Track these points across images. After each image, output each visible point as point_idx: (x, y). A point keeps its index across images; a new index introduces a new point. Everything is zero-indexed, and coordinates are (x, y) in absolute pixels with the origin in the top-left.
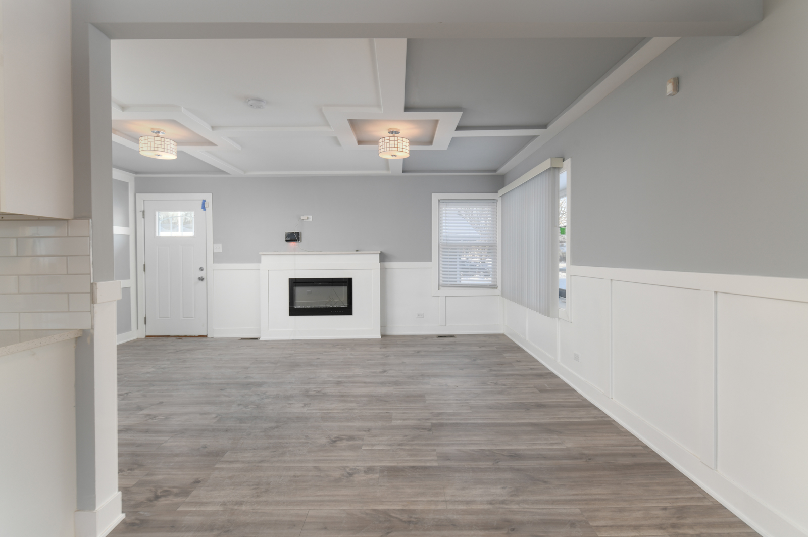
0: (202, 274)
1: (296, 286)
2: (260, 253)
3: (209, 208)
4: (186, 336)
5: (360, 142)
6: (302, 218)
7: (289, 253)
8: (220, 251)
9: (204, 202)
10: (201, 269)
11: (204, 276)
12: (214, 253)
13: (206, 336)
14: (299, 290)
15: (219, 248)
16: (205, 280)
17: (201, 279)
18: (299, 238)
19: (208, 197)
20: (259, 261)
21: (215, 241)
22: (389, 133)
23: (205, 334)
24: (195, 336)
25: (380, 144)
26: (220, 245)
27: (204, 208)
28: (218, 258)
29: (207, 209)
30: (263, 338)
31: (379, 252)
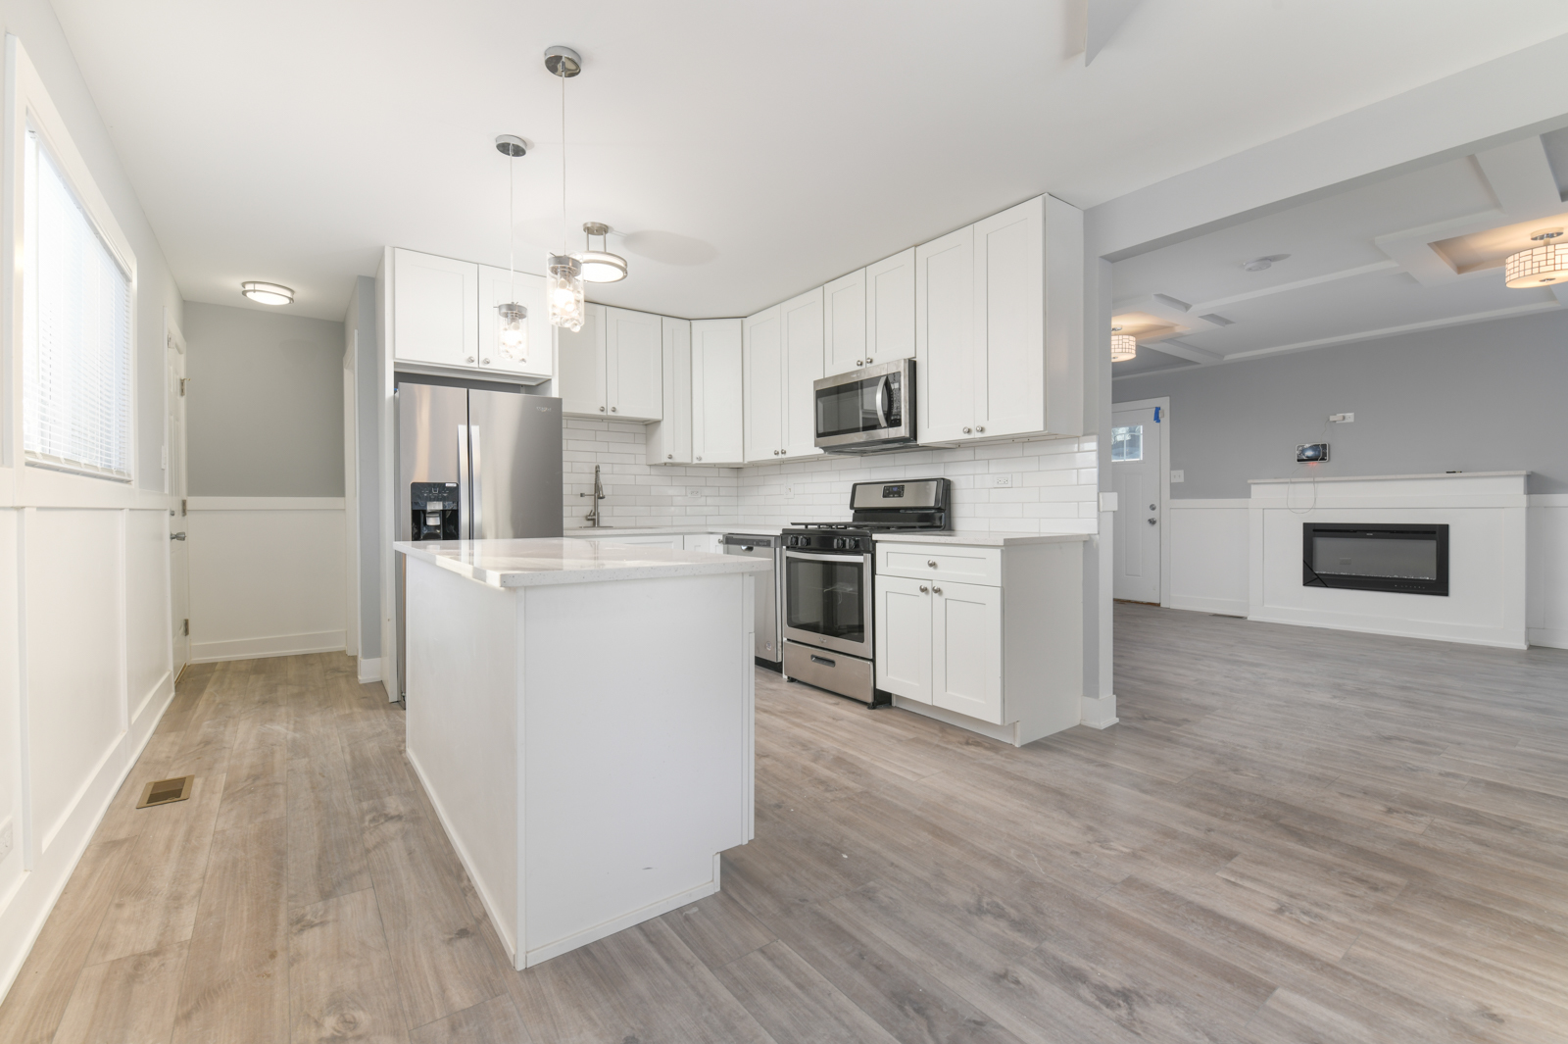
0: (1153, 515)
1: (1315, 536)
2: (1249, 481)
3: (1165, 419)
4: (1129, 601)
5: (1461, 268)
6: (1332, 418)
7: (1303, 480)
8: (1182, 480)
9: (1158, 410)
10: (1153, 508)
11: (1156, 518)
12: (1171, 484)
13: (1159, 605)
14: (1322, 544)
15: (1179, 476)
16: (1157, 524)
17: (1152, 522)
18: (1325, 454)
19: (1164, 403)
20: (1248, 495)
21: (1174, 466)
22: (1533, 239)
23: (1158, 602)
24: (1142, 603)
25: (1509, 266)
26: (1181, 472)
27: (1157, 419)
28: (1177, 492)
29: (1162, 420)
30: (1253, 616)
31: (1524, 473)
